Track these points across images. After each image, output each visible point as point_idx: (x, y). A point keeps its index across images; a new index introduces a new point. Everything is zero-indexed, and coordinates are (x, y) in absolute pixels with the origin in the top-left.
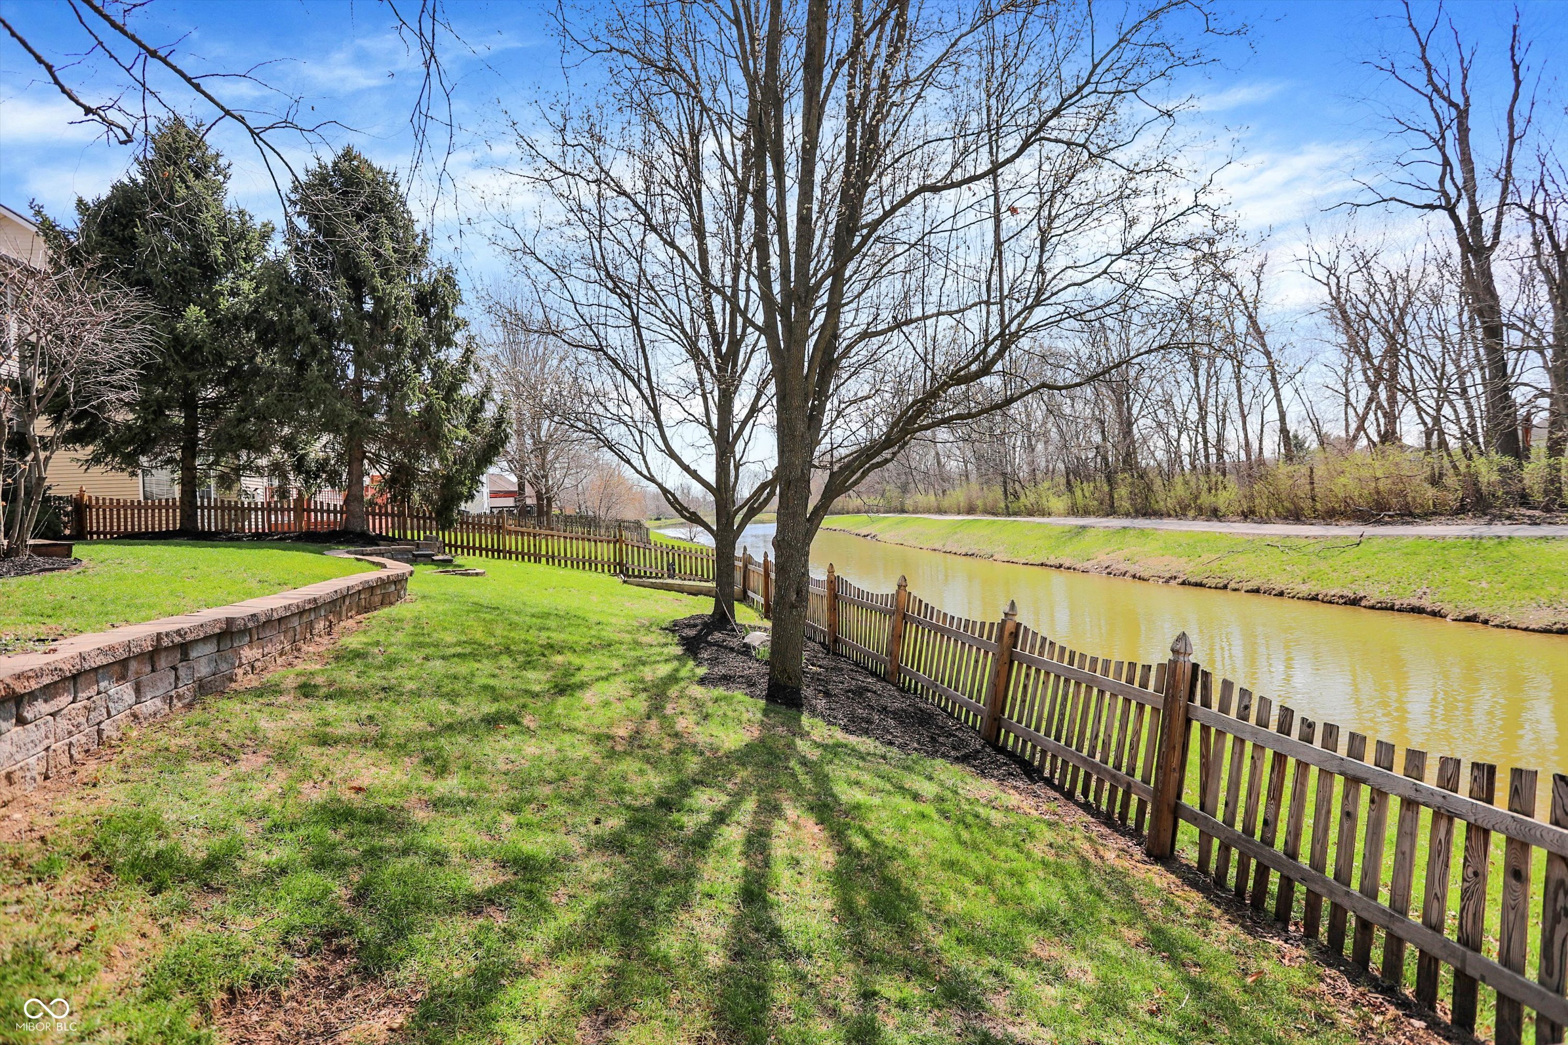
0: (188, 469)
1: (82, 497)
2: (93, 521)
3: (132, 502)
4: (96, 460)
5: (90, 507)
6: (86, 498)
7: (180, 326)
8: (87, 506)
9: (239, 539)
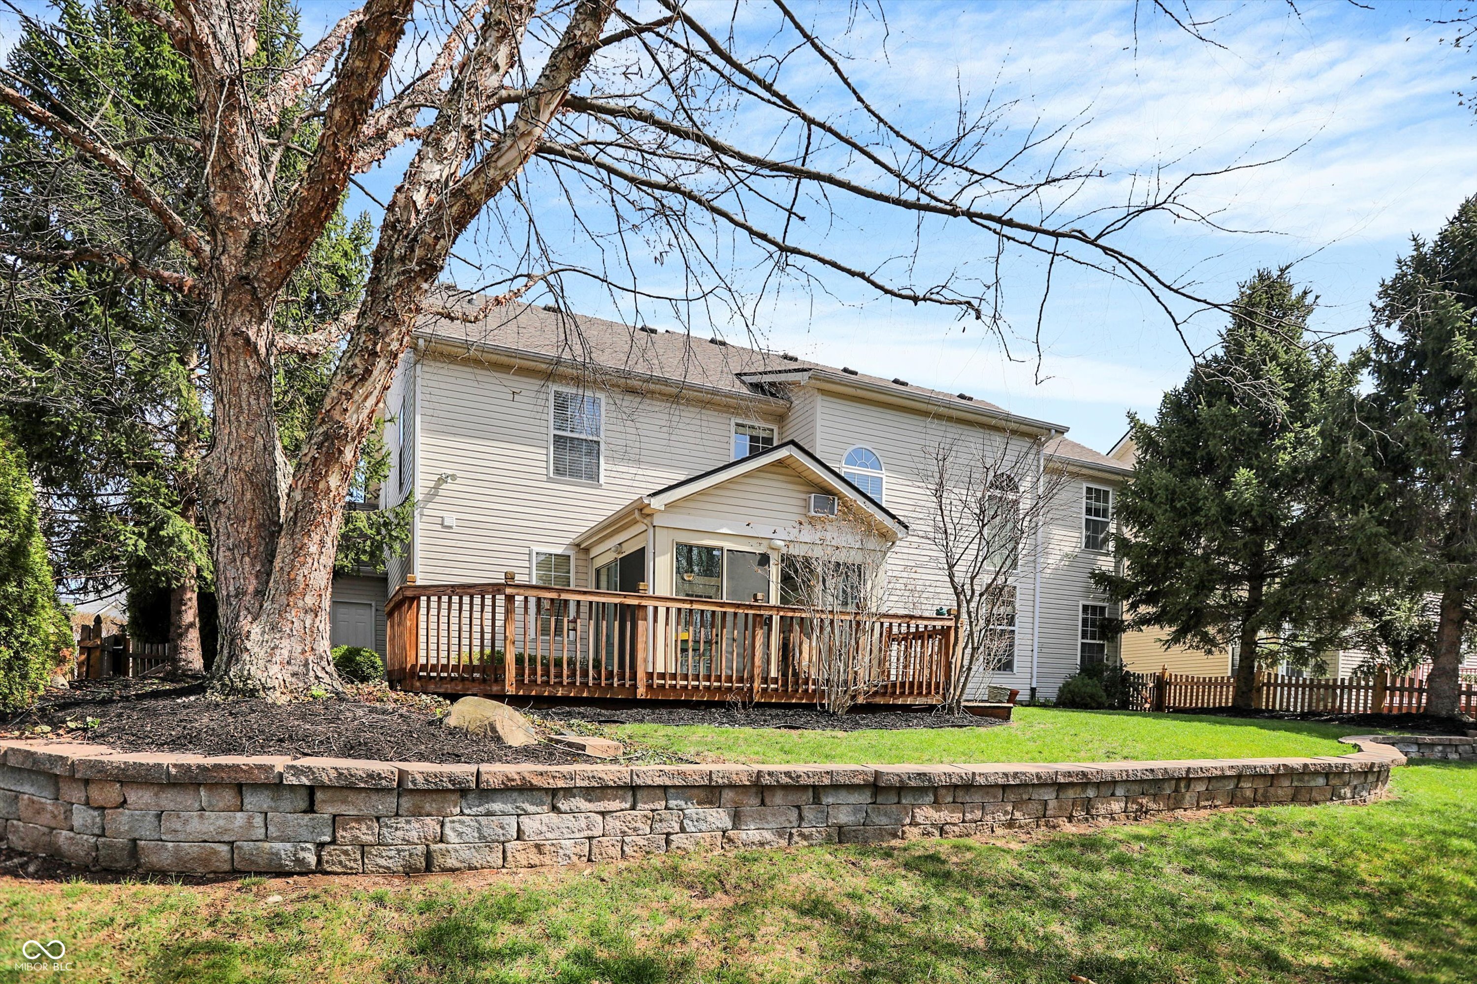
0: (1247, 644)
1: (1163, 674)
2: (1173, 697)
3: (1204, 679)
4: (1176, 638)
5: (1170, 684)
6: (1167, 675)
7: (1229, 494)
8: (1167, 683)
9: (1281, 717)
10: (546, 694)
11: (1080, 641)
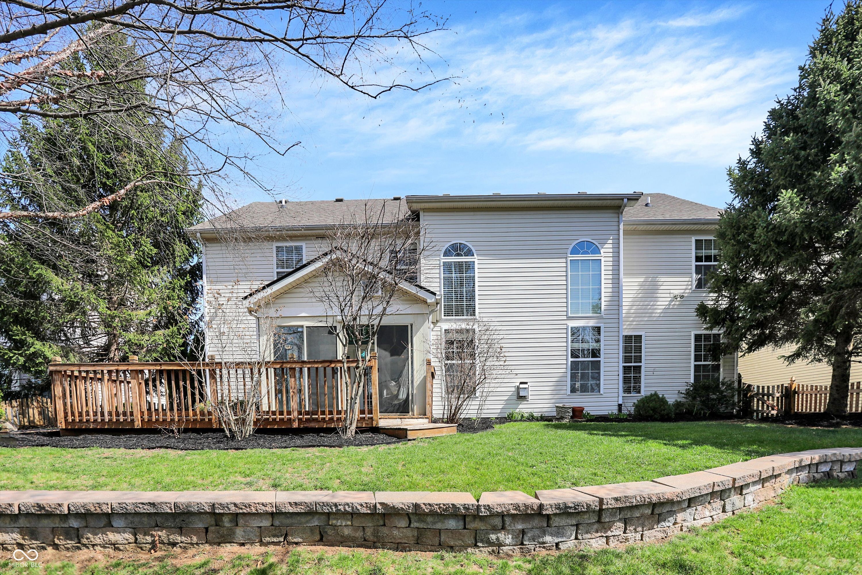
1: (791, 386)
2: (801, 405)
5: (798, 393)
6: (796, 386)
8: (795, 392)
10: (84, 427)
11: (693, 363)
